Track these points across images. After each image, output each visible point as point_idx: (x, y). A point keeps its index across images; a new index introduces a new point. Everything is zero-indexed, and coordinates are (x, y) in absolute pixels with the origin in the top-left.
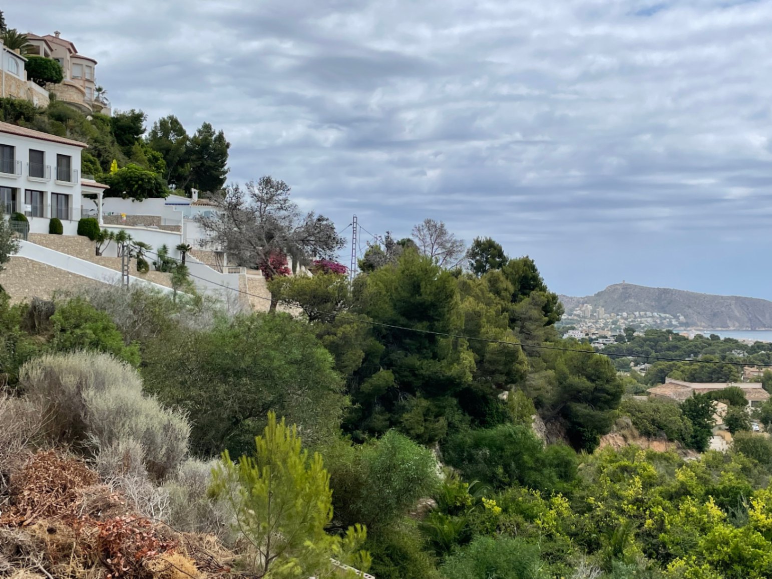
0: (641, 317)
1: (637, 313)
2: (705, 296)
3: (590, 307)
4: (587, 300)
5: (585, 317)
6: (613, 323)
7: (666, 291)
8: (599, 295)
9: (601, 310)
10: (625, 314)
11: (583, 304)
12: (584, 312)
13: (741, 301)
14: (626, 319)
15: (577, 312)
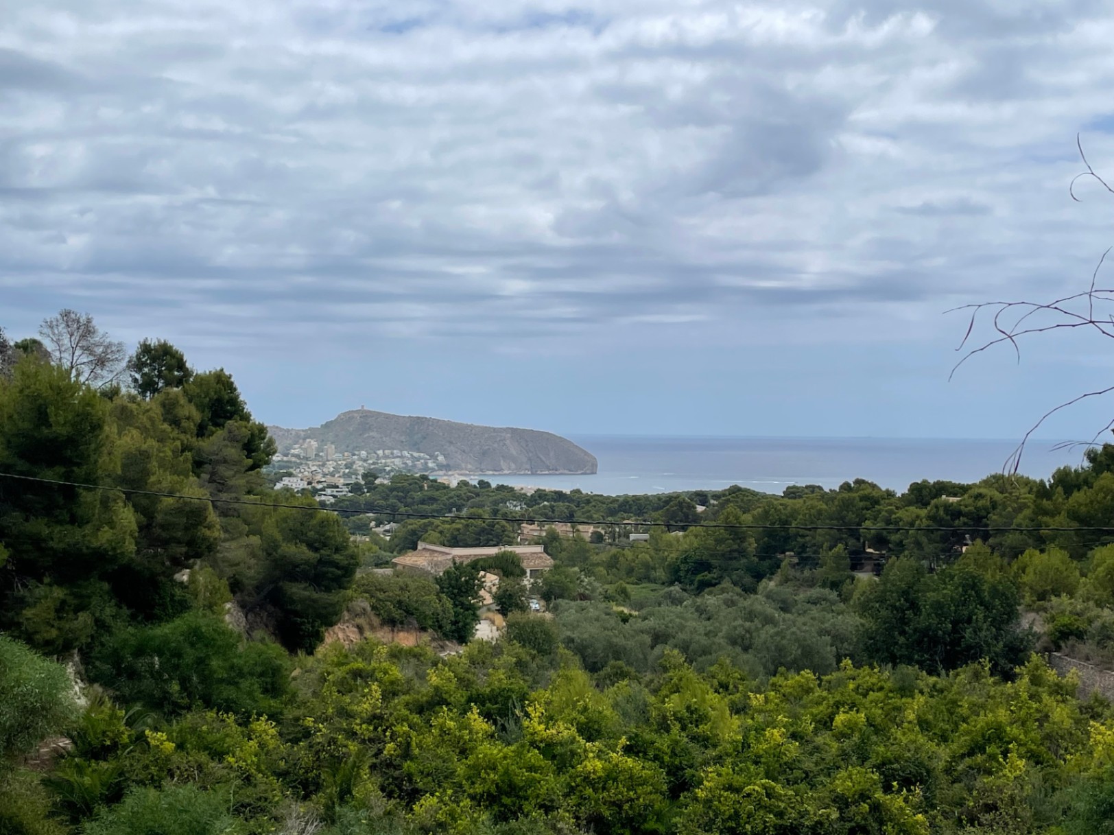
0: (386, 457)
1: (380, 452)
2: (471, 427)
3: (314, 444)
4: (311, 434)
5: (307, 459)
6: (347, 466)
7: (419, 421)
8: (327, 426)
9: (330, 448)
10: (364, 454)
11: (304, 439)
12: (305, 450)
13: (519, 435)
14: (365, 461)
15: (296, 450)
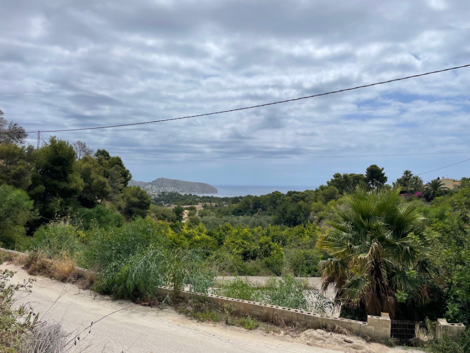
0: (168, 189)
1: (166, 188)
2: (188, 182)
3: (150, 186)
4: (150, 183)
5: (148, 189)
6: (158, 191)
7: (176, 180)
8: (154, 181)
9: (154, 187)
10: (162, 188)
11: (148, 185)
12: (148, 187)
13: (200, 184)
14: (163, 190)
15: (146, 187)
